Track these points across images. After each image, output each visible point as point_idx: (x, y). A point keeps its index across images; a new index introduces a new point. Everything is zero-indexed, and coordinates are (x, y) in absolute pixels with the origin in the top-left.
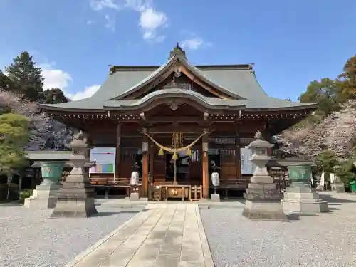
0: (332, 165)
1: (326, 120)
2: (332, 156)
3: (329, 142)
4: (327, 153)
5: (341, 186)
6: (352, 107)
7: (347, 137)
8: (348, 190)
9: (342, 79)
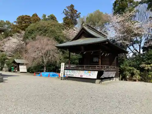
0: (4, 60)
1: (5, 40)
2: (6, 56)
3: (5, 49)
4: (3, 54)
5: (7, 69)
6: (17, 36)
7: (13, 48)
8: (10, 71)
9: (15, 24)
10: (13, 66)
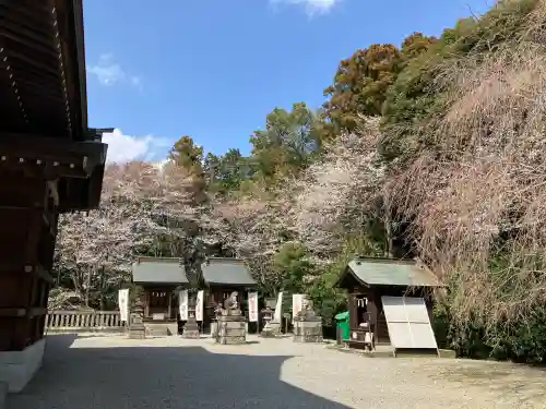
2: (302, 254)
10: (342, 309)
